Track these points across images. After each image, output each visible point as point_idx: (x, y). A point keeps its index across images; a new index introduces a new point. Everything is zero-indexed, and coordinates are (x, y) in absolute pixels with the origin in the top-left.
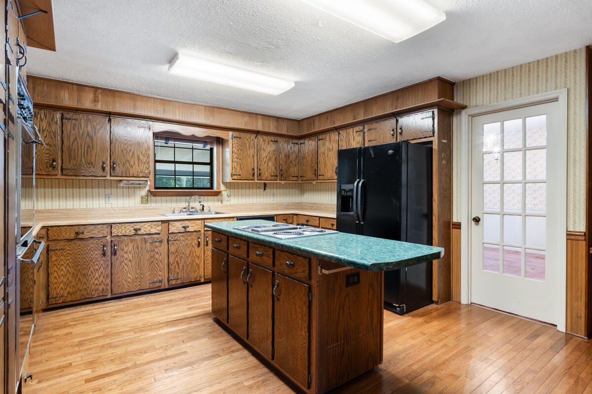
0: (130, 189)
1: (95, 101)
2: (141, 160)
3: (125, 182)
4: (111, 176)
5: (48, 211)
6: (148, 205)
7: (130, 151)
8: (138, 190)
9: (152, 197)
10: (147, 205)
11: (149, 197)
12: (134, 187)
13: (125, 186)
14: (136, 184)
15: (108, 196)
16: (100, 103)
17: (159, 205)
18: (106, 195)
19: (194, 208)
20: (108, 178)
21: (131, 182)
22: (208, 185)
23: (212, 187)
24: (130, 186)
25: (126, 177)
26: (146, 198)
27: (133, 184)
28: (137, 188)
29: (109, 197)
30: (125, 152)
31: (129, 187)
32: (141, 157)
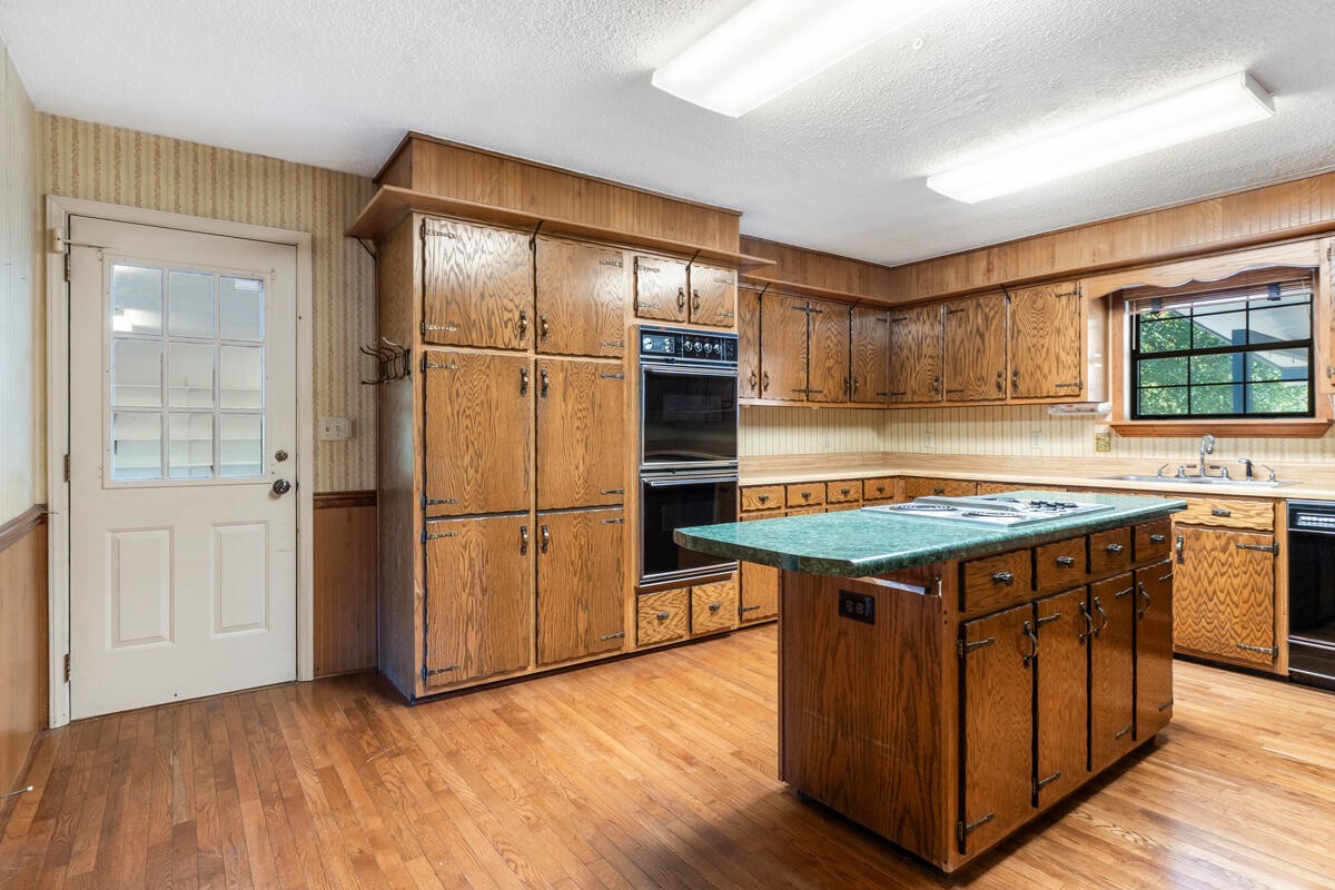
0: (1074, 422)
1: (989, 271)
2: (1063, 362)
3: (1064, 407)
4: (1013, 398)
5: (952, 457)
6: (1111, 455)
7: (1043, 346)
8: (1091, 422)
9: (1120, 437)
10: (1109, 455)
11: (1114, 439)
12: (1083, 417)
13: (1064, 414)
14: (1086, 411)
15: (1035, 435)
16: (996, 272)
17: (1135, 455)
18: (1031, 432)
19: (1218, 467)
20: (1009, 401)
21: (1076, 406)
22: (1304, 408)
23: (1311, 413)
24: (1074, 414)
25: (1036, 397)
26: (1107, 439)
27: (1079, 410)
28: (1088, 418)
29: (1037, 437)
30: (1033, 350)
31: (1072, 418)
32: (1063, 356)
